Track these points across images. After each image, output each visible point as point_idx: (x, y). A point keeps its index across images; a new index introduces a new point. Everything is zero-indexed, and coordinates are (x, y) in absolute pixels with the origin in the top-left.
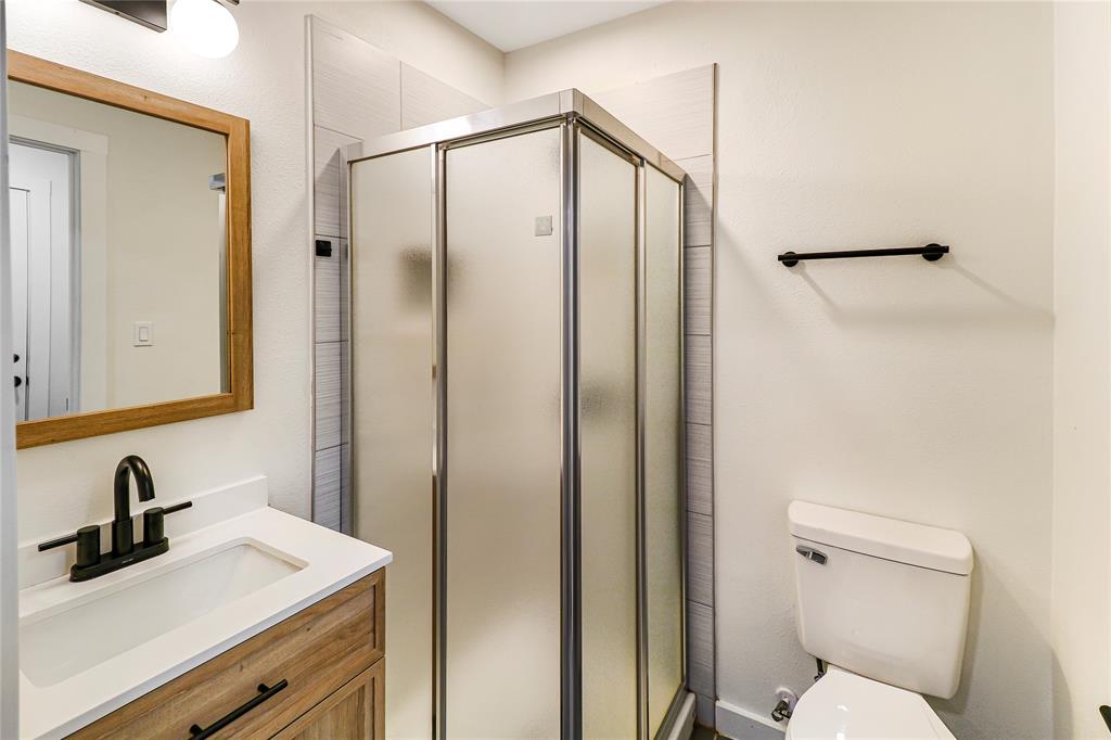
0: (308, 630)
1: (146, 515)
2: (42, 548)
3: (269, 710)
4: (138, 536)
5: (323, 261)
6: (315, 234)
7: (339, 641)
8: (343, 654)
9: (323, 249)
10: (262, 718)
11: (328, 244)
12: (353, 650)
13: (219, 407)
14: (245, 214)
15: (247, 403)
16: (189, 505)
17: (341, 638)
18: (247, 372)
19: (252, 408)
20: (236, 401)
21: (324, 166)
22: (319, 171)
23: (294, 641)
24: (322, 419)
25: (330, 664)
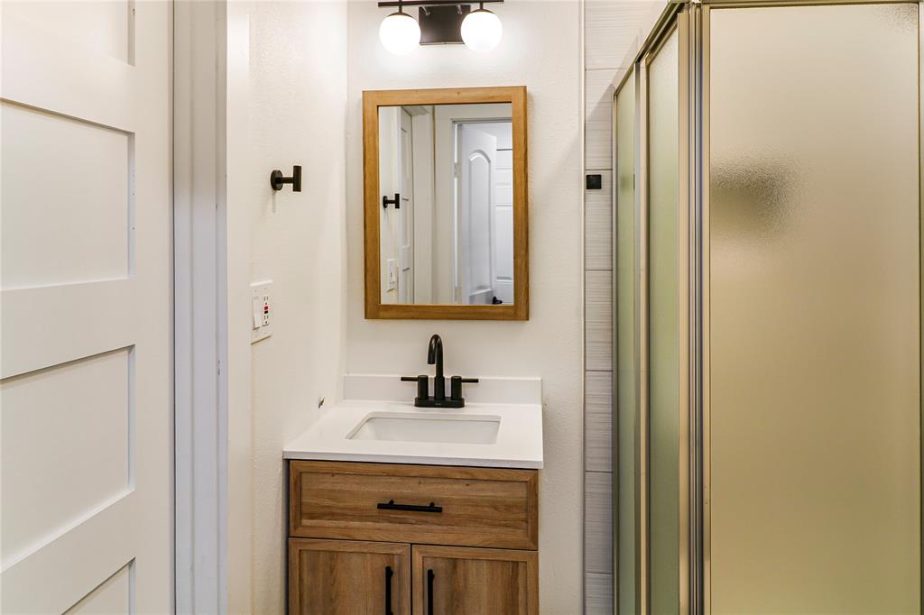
0: (467, 485)
1: (453, 379)
2: (403, 379)
3: (439, 525)
4: (448, 393)
5: (594, 193)
6: (585, 170)
7: (493, 510)
8: (497, 523)
9: (593, 182)
10: (434, 527)
11: (599, 177)
12: (506, 526)
13: (503, 314)
14: (522, 162)
15: (524, 315)
16: (476, 381)
17: (496, 509)
18: (524, 289)
19: (528, 319)
20: (515, 312)
21: (595, 105)
22: (589, 111)
23: (456, 487)
24: (593, 342)
25: (486, 524)
